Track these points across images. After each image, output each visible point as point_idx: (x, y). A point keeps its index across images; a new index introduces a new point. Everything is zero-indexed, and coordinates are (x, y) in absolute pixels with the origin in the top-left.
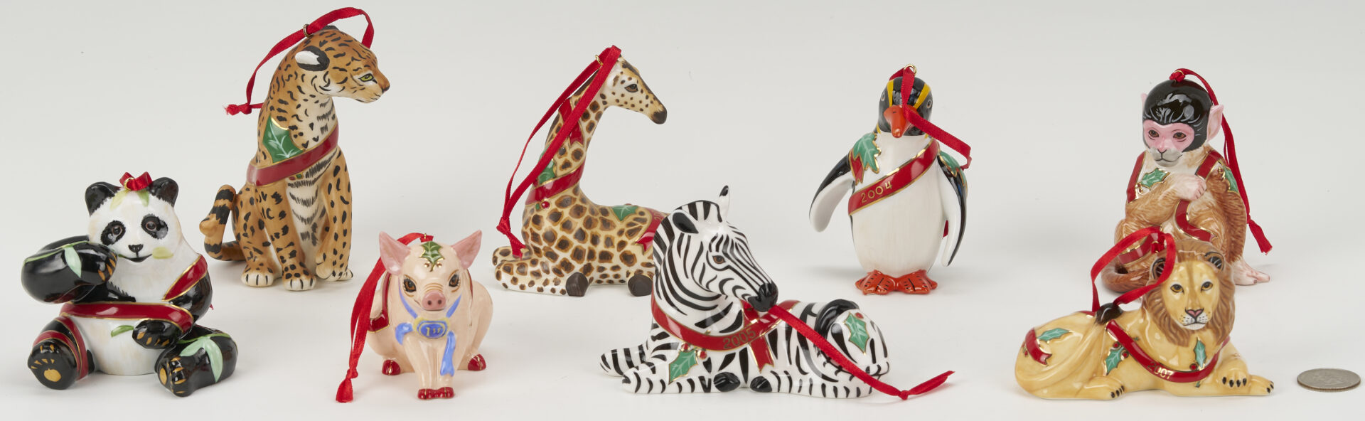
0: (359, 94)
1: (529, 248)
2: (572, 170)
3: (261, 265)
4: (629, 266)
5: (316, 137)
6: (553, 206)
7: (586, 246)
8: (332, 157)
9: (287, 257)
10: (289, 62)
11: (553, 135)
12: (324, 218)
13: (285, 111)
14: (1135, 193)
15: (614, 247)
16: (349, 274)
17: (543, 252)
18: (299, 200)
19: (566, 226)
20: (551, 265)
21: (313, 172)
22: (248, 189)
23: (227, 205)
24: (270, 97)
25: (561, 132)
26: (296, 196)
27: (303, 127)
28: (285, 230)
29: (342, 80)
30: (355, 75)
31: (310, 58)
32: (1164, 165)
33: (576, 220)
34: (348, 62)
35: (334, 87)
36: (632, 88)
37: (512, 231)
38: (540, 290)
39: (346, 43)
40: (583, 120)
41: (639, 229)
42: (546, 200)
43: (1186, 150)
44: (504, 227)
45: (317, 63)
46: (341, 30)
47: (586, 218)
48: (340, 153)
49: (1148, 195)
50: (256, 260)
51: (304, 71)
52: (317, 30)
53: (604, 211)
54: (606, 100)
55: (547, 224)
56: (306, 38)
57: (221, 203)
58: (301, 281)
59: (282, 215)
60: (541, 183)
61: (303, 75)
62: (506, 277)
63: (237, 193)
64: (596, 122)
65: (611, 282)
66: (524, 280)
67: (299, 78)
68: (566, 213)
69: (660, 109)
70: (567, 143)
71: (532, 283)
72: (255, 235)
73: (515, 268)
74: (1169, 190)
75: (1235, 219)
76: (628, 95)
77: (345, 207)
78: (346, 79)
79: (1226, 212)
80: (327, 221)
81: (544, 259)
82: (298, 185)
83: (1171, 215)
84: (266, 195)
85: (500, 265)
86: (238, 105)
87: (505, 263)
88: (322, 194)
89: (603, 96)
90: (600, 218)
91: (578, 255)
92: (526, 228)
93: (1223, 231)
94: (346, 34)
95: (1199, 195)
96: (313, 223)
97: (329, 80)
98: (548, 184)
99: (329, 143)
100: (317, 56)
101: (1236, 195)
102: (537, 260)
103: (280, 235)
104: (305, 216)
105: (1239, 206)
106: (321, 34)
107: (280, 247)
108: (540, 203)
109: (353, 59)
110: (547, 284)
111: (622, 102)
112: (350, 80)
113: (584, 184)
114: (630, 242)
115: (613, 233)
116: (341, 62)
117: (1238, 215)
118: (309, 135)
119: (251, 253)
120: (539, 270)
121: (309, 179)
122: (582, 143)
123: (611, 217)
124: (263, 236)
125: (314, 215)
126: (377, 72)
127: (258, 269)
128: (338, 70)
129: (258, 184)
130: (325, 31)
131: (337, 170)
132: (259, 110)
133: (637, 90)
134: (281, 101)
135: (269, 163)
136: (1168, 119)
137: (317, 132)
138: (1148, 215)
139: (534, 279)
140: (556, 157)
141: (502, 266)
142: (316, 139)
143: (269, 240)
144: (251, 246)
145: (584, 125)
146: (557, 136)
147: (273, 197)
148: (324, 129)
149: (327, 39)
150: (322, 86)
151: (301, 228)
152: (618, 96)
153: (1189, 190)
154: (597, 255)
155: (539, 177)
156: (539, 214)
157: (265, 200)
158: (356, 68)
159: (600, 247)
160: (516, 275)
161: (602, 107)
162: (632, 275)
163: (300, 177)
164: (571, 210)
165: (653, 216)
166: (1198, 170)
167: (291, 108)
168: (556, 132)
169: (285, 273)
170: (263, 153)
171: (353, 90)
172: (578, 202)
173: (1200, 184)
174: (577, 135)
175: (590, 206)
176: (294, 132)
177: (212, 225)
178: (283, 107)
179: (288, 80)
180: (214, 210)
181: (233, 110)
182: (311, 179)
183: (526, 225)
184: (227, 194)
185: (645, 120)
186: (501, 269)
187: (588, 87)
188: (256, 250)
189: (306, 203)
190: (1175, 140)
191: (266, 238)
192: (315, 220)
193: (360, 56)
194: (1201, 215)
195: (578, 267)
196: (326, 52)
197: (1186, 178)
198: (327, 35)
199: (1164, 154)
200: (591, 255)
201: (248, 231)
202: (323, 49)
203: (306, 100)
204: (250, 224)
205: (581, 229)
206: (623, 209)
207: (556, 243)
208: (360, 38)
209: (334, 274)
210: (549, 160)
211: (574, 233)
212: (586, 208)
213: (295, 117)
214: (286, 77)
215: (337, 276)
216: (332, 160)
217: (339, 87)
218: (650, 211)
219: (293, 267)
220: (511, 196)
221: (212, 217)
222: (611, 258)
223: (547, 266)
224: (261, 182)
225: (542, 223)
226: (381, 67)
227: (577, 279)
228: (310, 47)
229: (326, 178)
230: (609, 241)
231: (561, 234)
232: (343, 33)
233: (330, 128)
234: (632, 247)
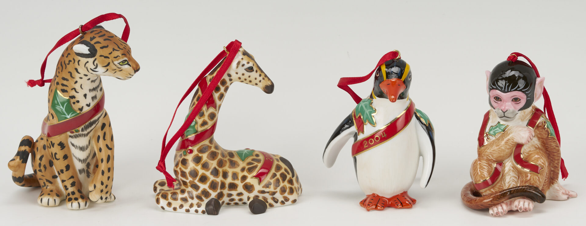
0: (119, 74)
1: (179, 181)
2: (208, 127)
3: (52, 191)
4: (249, 193)
5: (88, 104)
6: (195, 152)
7: (219, 179)
8: (100, 117)
9: (69, 186)
10: (69, 51)
11: (194, 103)
12: (95, 159)
13: (66, 86)
14: (484, 140)
15: (238, 180)
16: (113, 197)
17: (189, 184)
18: (77, 147)
19: (205, 166)
20: (195, 193)
21: (86, 128)
22: (42, 139)
23: (27, 150)
24: (56, 76)
25: (200, 101)
26: (75, 144)
27: (79, 96)
28: (68, 167)
29: (106, 65)
30: (115, 61)
31: (83, 49)
32: (506, 121)
33: (212, 162)
34: (110, 52)
35: (101, 70)
36: (250, 69)
37: (167, 170)
38: (188, 211)
39: (109, 38)
40: (215, 92)
41: (256, 167)
42: (190, 148)
43: (521, 109)
44: (161, 167)
45: (88, 52)
46: (106, 29)
47: (219, 160)
48: (106, 114)
49: (494, 141)
50: (48, 187)
51: (80, 58)
52: (89, 29)
53: (231, 154)
54: (231, 78)
55: (191, 165)
56: (81, 34)
57: (23, 148)
58: (79, 203)
59: (65, 157)
60: (187, 136)
61: (79, 61)
62: (163, 202)
63: (35, 141)
64: (225, 93)
65: (236, 204)
66: (176, 204)
67: (76, 63)
68: (205, 157)
69: (269, 83)
70: (204, 108)
71: (181, 206)
72: (47, 170)
73: (169, 196)
74: (508, 137)
75: (554, 155)
76: (247, 74)
77: (109, 152)
78: (109, 64)
79: (548, 151)
80: (97, 161)
81: (190, 189)
82: (76, 137)
83: (511, 155)
84: (54, 143)
85: (159, 193)
86: (35, 80)
87: (163, 192)
88: (93, 142)
89: (229, 75)
90: (229, 159)
91: (213, 186)
92: (177, 168)
93: (547, 164)
94: (109, 32)
95: (530, 140)
96: (87, 163)
97: (97, 64)
98: (191, 137)
99: (98, 108)
100: (89, 48)
101: (554, 139)
102: (185, 190)
103: (64, 171)
104: (82, 158)
105: (556, 146)
106: (92, 32)
107: (64, 179)
108: (187, 150)
109: (114, 50)
110: (192, 207)
111: (242, 79)
112: (111, 64)
113: (216, 136)
114: (250, 176)
115: (238, 170)
116: (105, 52)
117: (556, 152)
118: (83, 102)
119: (44, 183)
120: (186, 197)
121: (84, 133)
122: (215, 107)
123: (236, 159)
124: (53, 171)
125: (88, 157)
126: (131, 59)
127: (49, 194)
128: (103, 57)
129: (49, 136)
130: (95, 29)
131: (103, 126)
132: (49, 83)
133: (253, 71)
134: (64, 79)
135: (55, 121)
136: (508, 89)
137: (89, 100)
138: (495, 155)
139: (183, 203)
140: (197, 118)
141: (161, 195)
142: (88, 105)
143: (57, 174)
144: (44, 178)
145: (216, 95)
146: (198, 104)
147: (59, 145)
148: (94, 98)
149: (95, 36)
150: (92, 68)
151: (79, 166)
152: (240, 75)
153: (523, 137)
154: (227, 186)
155: (185, 132)
156: (186, 158)
157: (53, 147)
158: (116, 56)
159: (229, 180)
160: (170, 200)
161: (228, 82)
162: (251, 200)
163: (78, 131)
164: (208, 155)
165: (265, 157)
166: (528, 123)
167: (71, 84)
168: (197, 100)
169: (68, 197)
170: (52, 114)
171: (114, 71)
172: (213, 149)
173: (530, 132)
174: (211, 102)
175: (221, 151)
176: (72, 101)
177: (17, 164)
178: (65, 82)
179: (69, 64)
180: (18, 154)
181: (32, 83)
182: (85, 132)
183: (177, 165)
184: (28, 142)
185: (259, 91)
186: (160, 197)
187: (219, 69)
188: (47, 181)
189: (82, 149)
190: (513, 103)
191: (55, 173)
192: (88, 161)
193: (119, 47)
194: (531, 154)
195: (213, 194)
196: (95, 45)
197: (520, 129)
198: (95, 32)
199: (505, 113)
200: (223, 186)
201: (42, 168)
202: (93, 42)
203: (81, 78)
204: (43, 163)
205: (215, 168)
206: (244, 153)
207: (198, 178)
208: (120, 35)
209: (101, 198)
210: (192, 121)
211: (210, 171)
212: (218, 153)
213: (74, 90)
214: (67, 62)
215: (104, 200)
216: (100, 119)
217: (104, 69)
218: (264, 154)
219: (73, 193)
220: (166, 146)
221: (17, 158)
222: (237, 188)
223: (192, 194)
224: (50, 135)
225: (187, 165)
226: (134, 55)
227: (213, 203)
228: (84, 41)
229: (96, 131)
230: (235, 176)
231: (201, 172)
232: (107, 31)
233: (99, 97)
234: (251, 180)
